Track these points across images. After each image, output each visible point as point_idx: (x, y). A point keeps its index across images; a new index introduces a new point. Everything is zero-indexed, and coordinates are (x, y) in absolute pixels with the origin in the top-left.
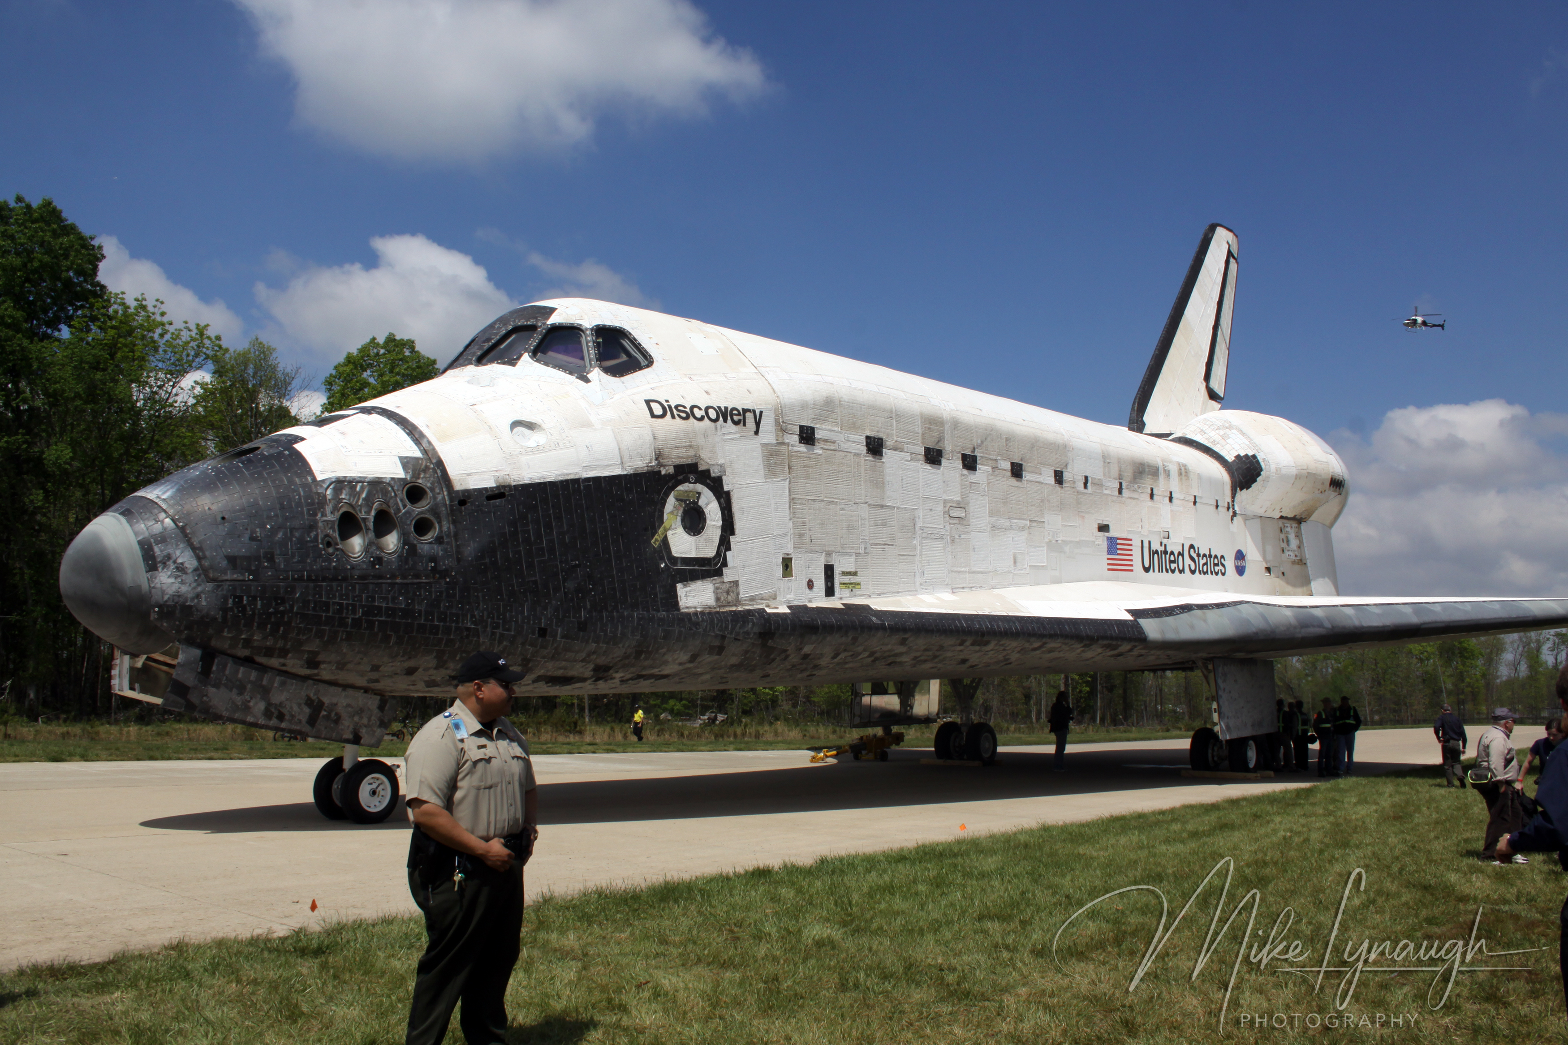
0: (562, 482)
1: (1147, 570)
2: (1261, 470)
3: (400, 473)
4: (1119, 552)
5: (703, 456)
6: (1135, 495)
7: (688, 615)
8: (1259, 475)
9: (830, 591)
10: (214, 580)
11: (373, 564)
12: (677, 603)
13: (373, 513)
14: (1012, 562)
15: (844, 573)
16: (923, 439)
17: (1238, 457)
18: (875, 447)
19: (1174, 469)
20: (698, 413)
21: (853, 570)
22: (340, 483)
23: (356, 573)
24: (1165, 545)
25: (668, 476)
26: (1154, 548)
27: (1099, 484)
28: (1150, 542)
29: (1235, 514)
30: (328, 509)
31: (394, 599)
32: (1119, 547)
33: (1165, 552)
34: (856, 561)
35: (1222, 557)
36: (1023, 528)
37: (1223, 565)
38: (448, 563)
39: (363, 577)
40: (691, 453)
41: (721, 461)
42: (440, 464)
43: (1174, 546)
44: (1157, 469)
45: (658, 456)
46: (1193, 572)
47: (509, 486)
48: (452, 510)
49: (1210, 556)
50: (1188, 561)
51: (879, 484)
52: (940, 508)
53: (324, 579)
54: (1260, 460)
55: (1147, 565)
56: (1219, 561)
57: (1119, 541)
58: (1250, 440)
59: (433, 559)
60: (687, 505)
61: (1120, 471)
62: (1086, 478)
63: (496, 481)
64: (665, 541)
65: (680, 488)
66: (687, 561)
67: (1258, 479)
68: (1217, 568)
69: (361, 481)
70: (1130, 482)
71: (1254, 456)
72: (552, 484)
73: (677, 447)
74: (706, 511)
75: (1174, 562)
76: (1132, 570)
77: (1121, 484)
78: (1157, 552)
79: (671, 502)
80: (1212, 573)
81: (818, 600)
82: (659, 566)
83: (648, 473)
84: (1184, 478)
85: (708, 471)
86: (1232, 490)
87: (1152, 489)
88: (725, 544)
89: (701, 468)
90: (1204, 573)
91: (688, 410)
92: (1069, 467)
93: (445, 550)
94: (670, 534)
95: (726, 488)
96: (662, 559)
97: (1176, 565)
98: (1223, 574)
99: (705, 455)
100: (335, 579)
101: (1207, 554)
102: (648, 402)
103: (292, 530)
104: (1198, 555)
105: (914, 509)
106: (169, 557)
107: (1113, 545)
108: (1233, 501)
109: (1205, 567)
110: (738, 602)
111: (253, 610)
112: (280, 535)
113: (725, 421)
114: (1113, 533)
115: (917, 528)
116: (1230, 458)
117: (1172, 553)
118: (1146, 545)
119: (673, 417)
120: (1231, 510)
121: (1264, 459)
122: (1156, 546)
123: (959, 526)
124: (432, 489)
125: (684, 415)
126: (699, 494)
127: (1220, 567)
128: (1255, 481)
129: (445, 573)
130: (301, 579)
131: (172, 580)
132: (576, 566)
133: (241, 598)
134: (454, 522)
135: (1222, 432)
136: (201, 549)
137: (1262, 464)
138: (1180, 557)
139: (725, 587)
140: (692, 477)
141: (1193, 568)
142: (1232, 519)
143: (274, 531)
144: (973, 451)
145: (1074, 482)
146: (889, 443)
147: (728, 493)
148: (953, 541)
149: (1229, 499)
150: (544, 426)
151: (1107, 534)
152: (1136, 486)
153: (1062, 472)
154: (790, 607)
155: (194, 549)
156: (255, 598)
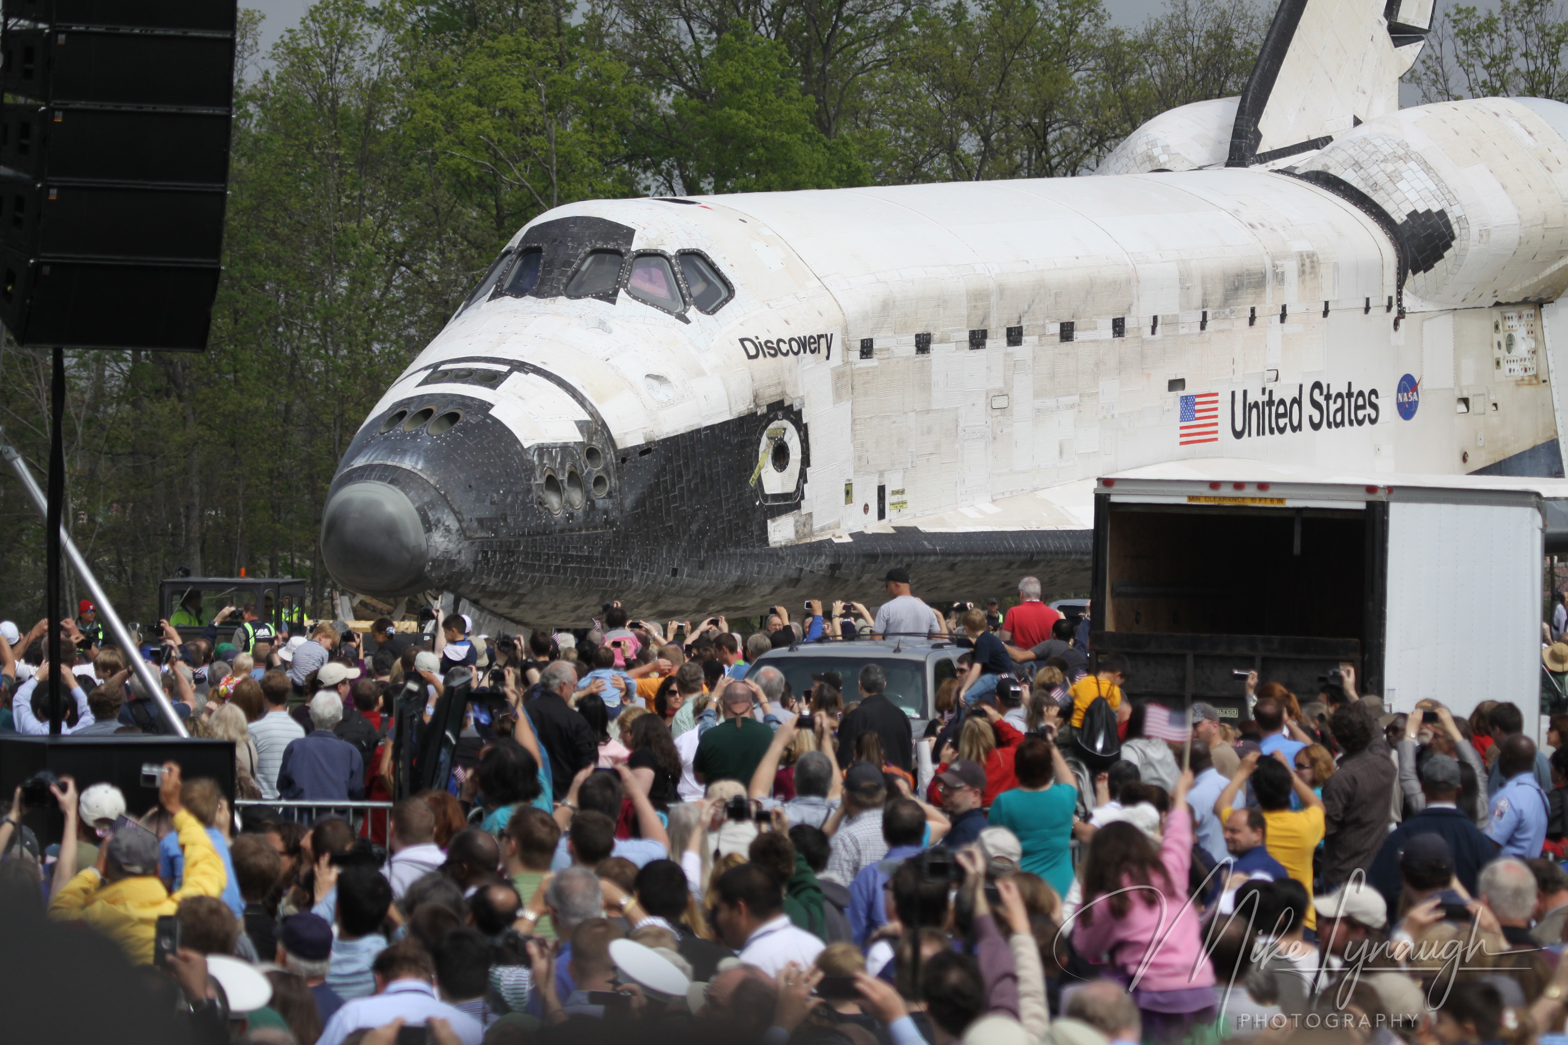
0: (689, 433)
1: (1238, 435)
2: (1453, 238)
3: (579, 438)
4: (1197, 415)
5: (788, 391)
6: (1226, 325)
7: (775, 549)
8: (1448, 246)
9: (881, 515)
10: (470, 538)
11: (568, 519)
12: (767, 538)
13: (567, 475)
14: (1057, 453)
15: (894, 493)
16: (968, 321)
17: (1413, 215)
18: (923, 344)
19: (1291, 268)
20: (784, 347)
21: (900, 488)
22: (542, 450)
23: (558, 528)
24: (1271, 392)
25: (764, 416)
26: (1251, 400)
27: (1174, 322)
28: (1245, 392)
29: (1402, 314)
30: (538, 473)
31: (582, 547)
32: (1197, 407)
33: (1270, 403)
34: (904, 478)
35: (1374, 392)
36: (1072, 406)
37: (1375, 407)
38: (615, 514)
39: (562, 531)
40: (779, 390)
41: (801, 394)
42: (604, 425)
43: (1285, 392)
44: (1264, 276)
45: (756, 397)
46: (1316, 427)
47: (654, 442)
48: (618, 468)
49: (1350, 395)
50: (1308, 409)
51: (926, 386)
52: (982, 402)
53: (538, 534)
54: (1452, 220)
55: (1239, 428)
56: (1369, 399)
57: (1197, 400)
58: (1439, 181)
59: (606, 512)
60: (776, 442)
61: (1205, 294)
62: (1155, 318)
63: (645, 438)
64: (759, 480)
65: (771, 426)
66: (776, 497)
67: (1446, 254)
68: (1361, 414)
69: (554, 446)
70: (1220, 307)
71: (1442, 214)
72: (682, 435)
73: (769, 386)
74: (790, 446)
75: (1284, 415)
76: (1216, 439)
77: (1205, 314)
78: (1256, 404)
79: (764, 439)
80: (1351, 423)
81: (872, 525)
82: (754, 503)
83: (748, 415)
84: (1308, 277)
85: (791, 406)
86: (1398, 274)
87: (1253, 310)
88: (803, 476)
89: (787, 404)
90: (1337, 425)
91: (775, 346)
92: (1133, 309)
93: (613, 504)
94: (763, 471)
95: (804, 421)
96: (757, 497)
97: (1287, 420)
98: (1373, 421)
99: (789, 390)
100: (544, 533)
101: (1345, 391)
102: (742, 341)
103: (517, 494)
104: (1328, 397)
105: (957, 408)
106: (438, 520)
107: (1188, 405)
108: (1400, 293)
109: (1339, 415)
110: (811, 533)
111: (494, 562)
112: (509, 499)
113: (805, 352)
114: (1190, 390)
115: (960, 429)
116: (1399, 217)
117: (1282, 402)
118: (1239, 398)
119: (765, 356)
120: (1395, 308)
121: (1459, 219)
122: (1255, 396)
123: (1000, 418)
124: (603, 450)
125: (772, 352)
126: (785, 429)
127: (1369, 410)
128: (1442, 257)
129: (612, 524)
130: (523, 535)
131: (442, 539)
132: (699, 509)
133: (487, 553)
134: (619, 478)
135: (1390, 168)
136: (460, 513)
137: (1455, 228)
138: (1296, 406)
139: (803, 519)
140: (780, 414)
141: (1316, 420)
142: (1396, 324)
143: (505, 496)
144: (1019, 322)
145: (1139, 329)
146: (936, 336)
147: (806, 425)
148: (995, 438)
149: (1393, 292)
150: (669, 378)
151: (1181, 393)
152: (1227, 311)
153: (1123, 320)
154: (851, 535)
155: (455, 513)
156: (495, 552)
